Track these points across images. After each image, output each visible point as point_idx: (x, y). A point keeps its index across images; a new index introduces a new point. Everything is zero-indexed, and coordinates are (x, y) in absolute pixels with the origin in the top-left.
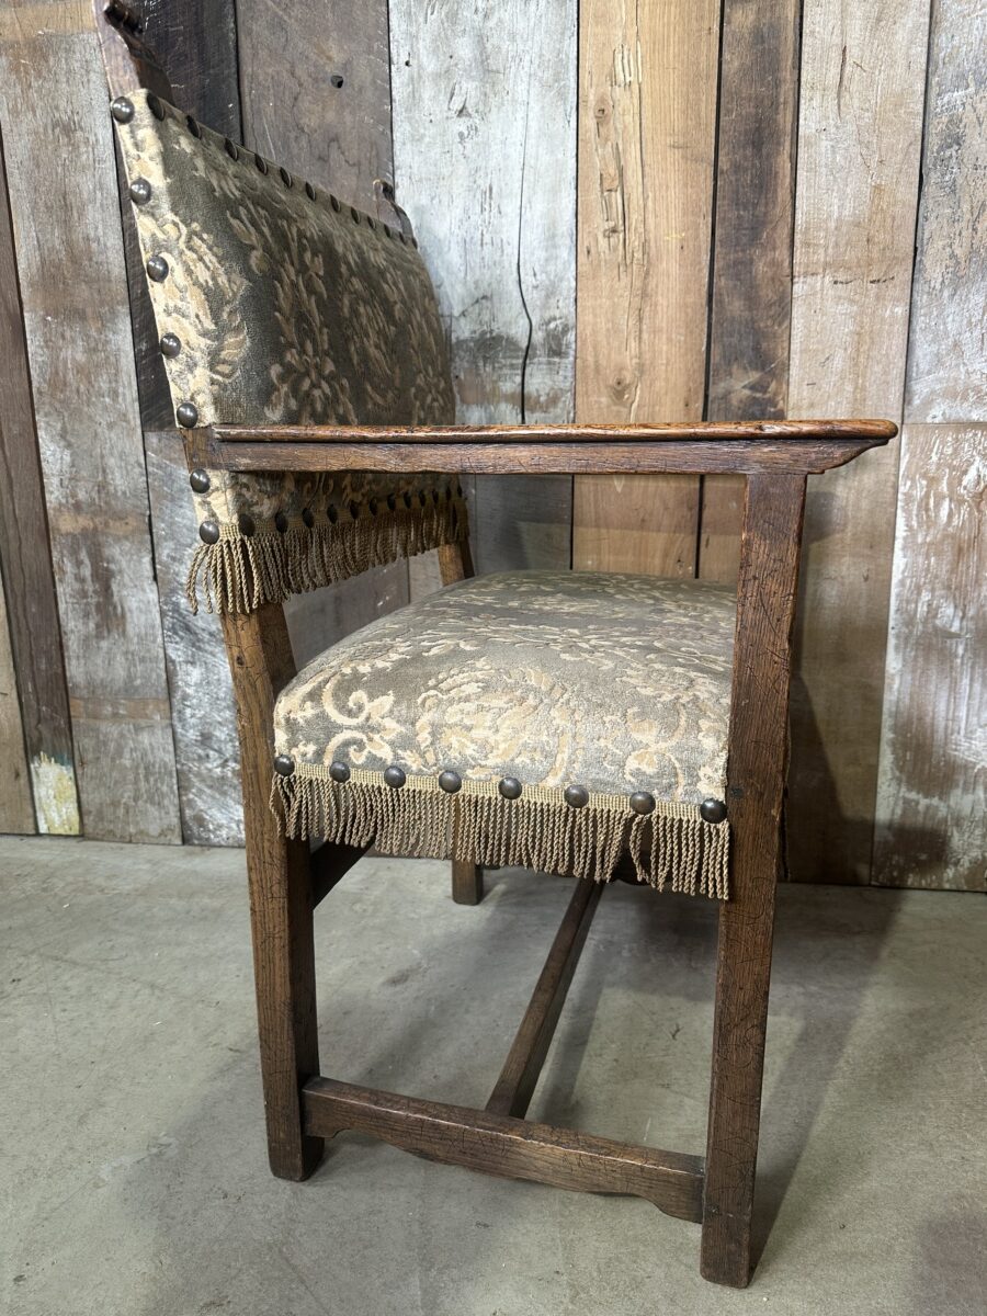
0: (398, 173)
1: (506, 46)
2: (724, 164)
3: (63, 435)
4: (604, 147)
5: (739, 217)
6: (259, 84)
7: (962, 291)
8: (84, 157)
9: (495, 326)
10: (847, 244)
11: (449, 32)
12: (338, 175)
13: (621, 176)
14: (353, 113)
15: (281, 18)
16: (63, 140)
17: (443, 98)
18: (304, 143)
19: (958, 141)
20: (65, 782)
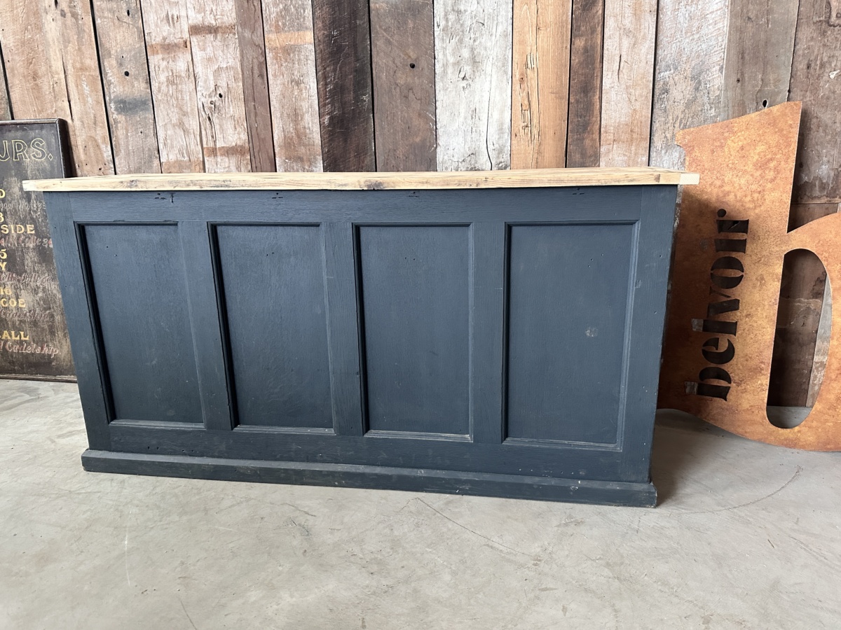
0: (437, 103)
1: (483, 52)
2: (572, 100)
4: (523, 93)
5: (578, 121)
6: (379, 66)
7: (670, 151)
8: (305, 94)
9: (476, 165)
10: (622, 132)
11: (459, 47)
12: (412, 103)
13: (530, 104)
14: (419, 78)
15: (389, 40)
16: (296, 87)
17: (456, 73)
18: (398, 90)
19: (667, 92)
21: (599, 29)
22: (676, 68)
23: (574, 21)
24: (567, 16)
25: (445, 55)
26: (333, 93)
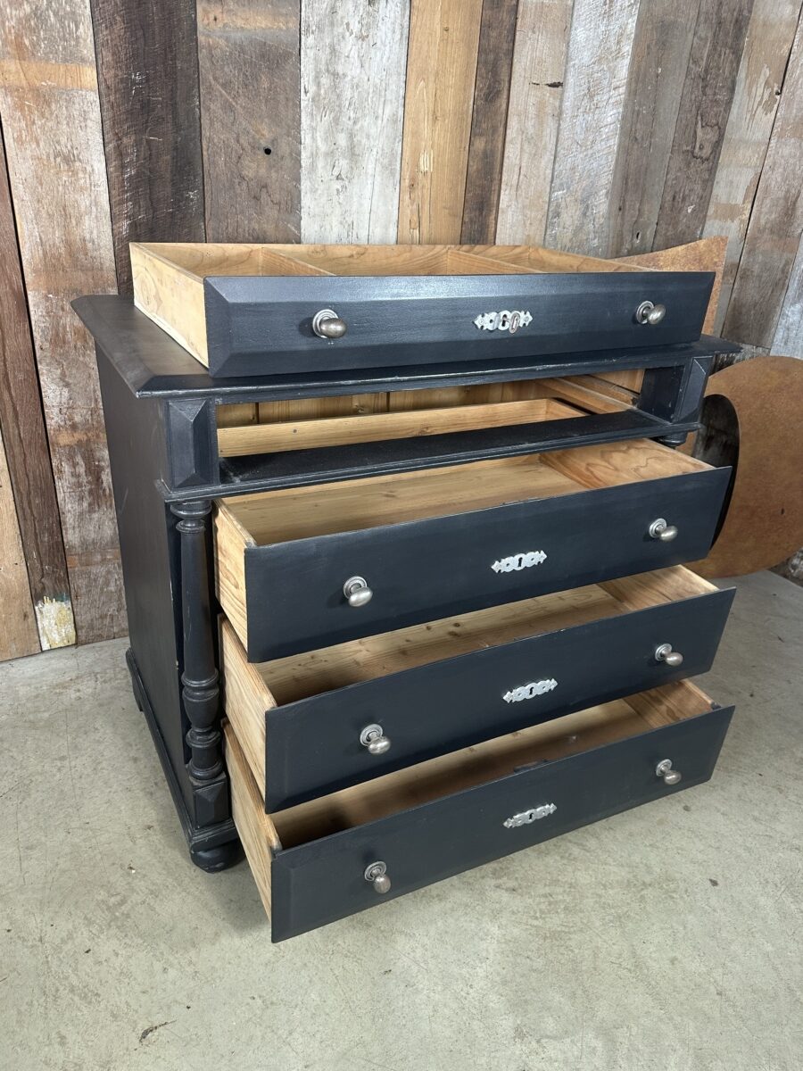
1: (364, 141)
2: (466, 220)
3: (63, 377)
6: (214, 144)
8: (82, 181)
11: (334, 129)
12: (266, 209)
13: (420, 222)
14: (277, 171)
15: (230, 103)
16: (64, 167)
17: (329, 168)
18: (244, 186)
20: (64, 613)
21: (501, 129)
22: (568, 188)
23: (475, 115)
24: (468, 107)
25: (314, 139)
26: (136, 182)
